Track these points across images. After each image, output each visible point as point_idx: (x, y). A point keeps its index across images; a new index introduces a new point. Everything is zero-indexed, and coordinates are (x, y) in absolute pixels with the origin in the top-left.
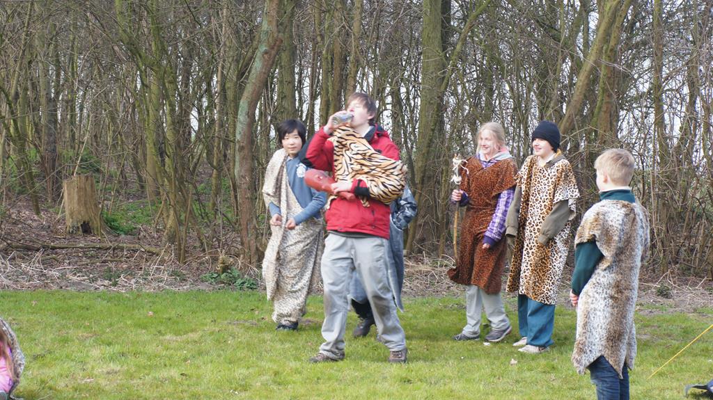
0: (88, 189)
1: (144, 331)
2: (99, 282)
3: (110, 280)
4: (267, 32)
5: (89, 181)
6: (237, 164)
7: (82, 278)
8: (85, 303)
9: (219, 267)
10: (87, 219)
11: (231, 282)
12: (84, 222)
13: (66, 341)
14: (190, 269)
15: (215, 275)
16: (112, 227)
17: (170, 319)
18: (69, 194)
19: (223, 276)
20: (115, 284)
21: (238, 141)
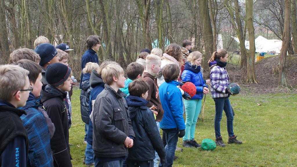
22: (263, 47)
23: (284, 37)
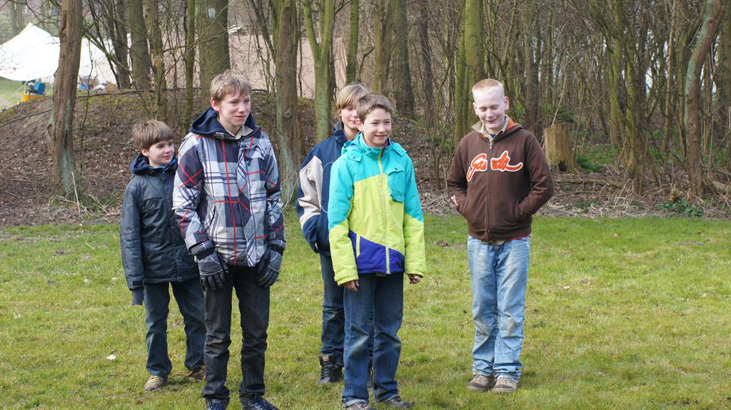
0: (564, 135)
1: (610, 249)
2: (573, 210)
3: (582, 208)
4: (712, 5)
5: (565, 129)
6: (686, 114)
7: (560, 207)
8: (562, 227)
9: (671, 198)
10: (563, 159)
11: (681, 210)
12: (561, 162)
13: (548, 256)
14: (647, 201)
15: (668, 205)
16: (583, 165)
17: (631, 240)
18: (549, 140)
19: (674, 206)
20: (586, 212)
21: (687, 95)
22: (18, 64)
23: (63, 28)
